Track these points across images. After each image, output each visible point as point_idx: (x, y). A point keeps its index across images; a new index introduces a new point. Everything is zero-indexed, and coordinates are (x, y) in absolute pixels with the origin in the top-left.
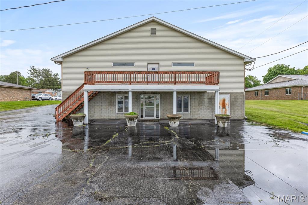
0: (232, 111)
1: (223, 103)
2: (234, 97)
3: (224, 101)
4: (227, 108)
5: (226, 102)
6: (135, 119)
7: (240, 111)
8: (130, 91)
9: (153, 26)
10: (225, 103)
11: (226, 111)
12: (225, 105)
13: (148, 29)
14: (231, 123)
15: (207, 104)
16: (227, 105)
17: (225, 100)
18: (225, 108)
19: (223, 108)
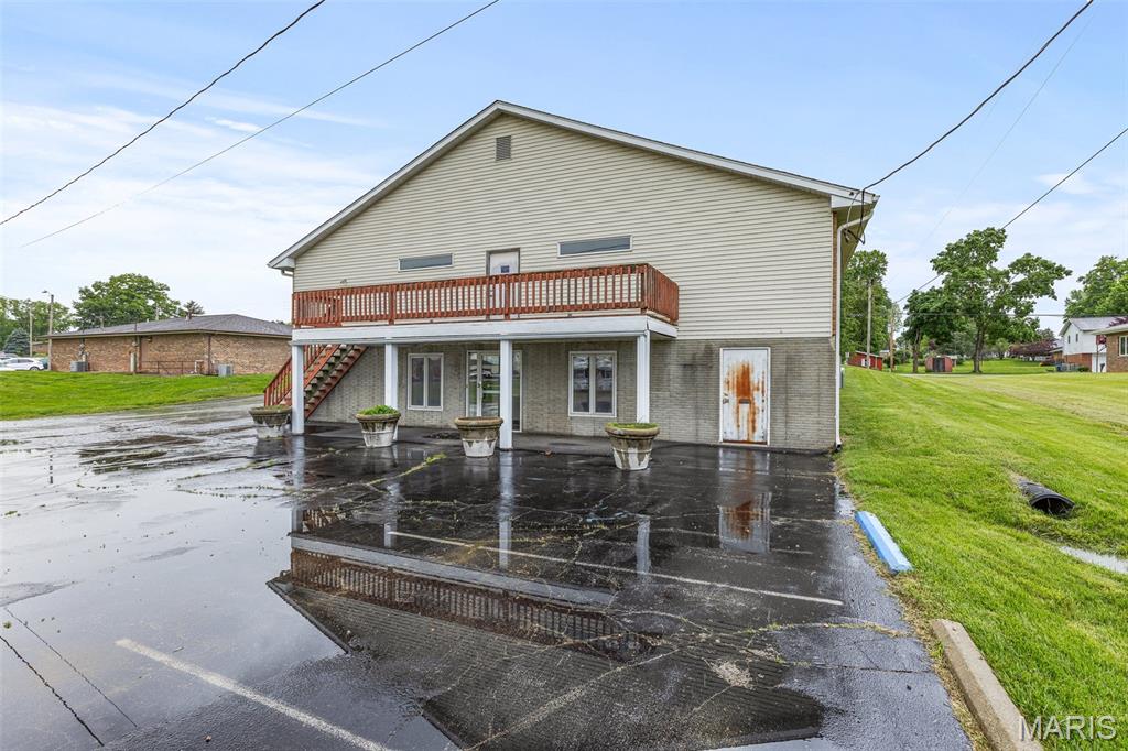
0: (780, 414)
1: (740, 380)
2: (789, 357)
3: (746, 373)
4: (758, 403)
5: (755, 378)
6: (377, 425)
7: (816, 414)
8: (388, 344)
9: (501, 130)
10: (749, 383)
11: (754, 413)
12: (749, 389)
13: (488, 142)
14: (772, 464)
15: (676, 386)
16: (758, 389)
17: (748, 369)
18: (749, 401)
19: (741, 402)
